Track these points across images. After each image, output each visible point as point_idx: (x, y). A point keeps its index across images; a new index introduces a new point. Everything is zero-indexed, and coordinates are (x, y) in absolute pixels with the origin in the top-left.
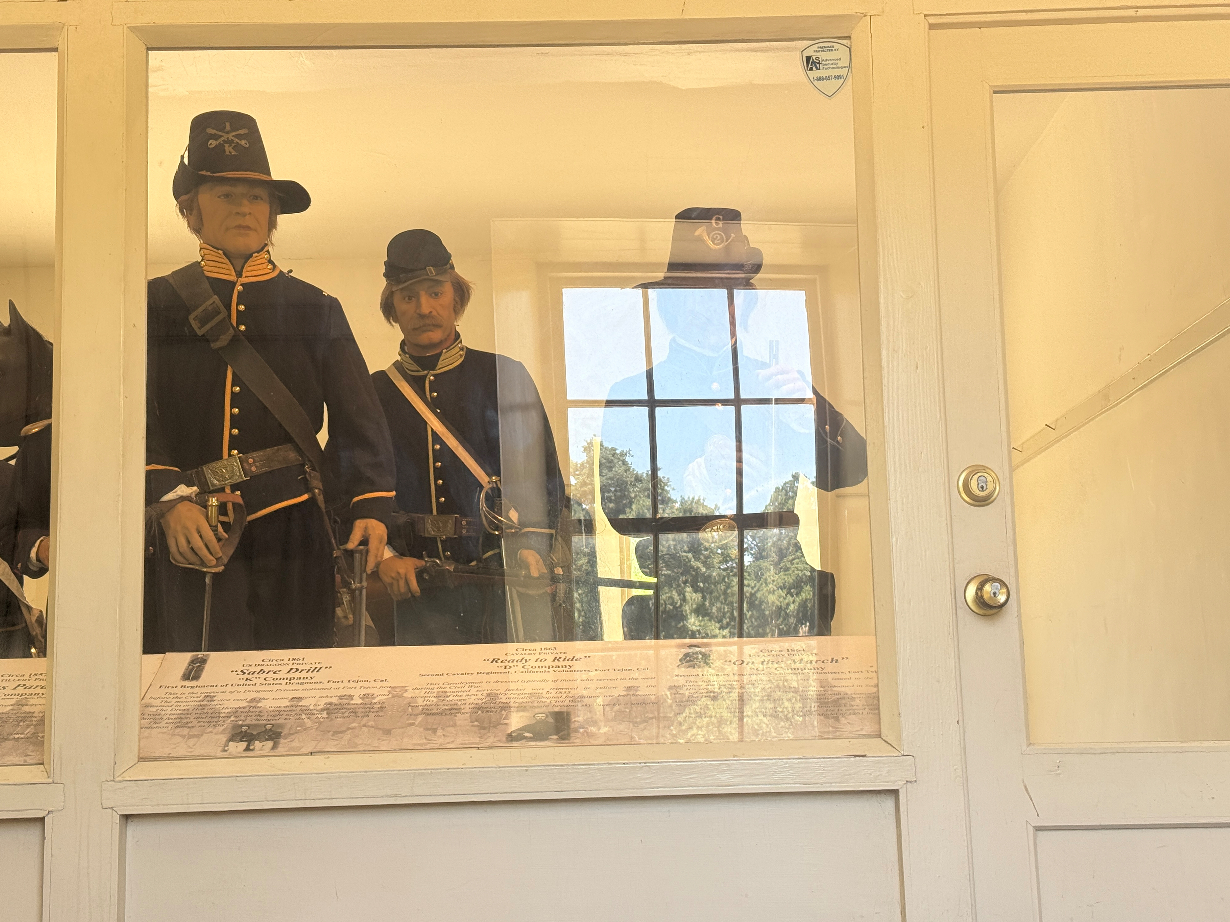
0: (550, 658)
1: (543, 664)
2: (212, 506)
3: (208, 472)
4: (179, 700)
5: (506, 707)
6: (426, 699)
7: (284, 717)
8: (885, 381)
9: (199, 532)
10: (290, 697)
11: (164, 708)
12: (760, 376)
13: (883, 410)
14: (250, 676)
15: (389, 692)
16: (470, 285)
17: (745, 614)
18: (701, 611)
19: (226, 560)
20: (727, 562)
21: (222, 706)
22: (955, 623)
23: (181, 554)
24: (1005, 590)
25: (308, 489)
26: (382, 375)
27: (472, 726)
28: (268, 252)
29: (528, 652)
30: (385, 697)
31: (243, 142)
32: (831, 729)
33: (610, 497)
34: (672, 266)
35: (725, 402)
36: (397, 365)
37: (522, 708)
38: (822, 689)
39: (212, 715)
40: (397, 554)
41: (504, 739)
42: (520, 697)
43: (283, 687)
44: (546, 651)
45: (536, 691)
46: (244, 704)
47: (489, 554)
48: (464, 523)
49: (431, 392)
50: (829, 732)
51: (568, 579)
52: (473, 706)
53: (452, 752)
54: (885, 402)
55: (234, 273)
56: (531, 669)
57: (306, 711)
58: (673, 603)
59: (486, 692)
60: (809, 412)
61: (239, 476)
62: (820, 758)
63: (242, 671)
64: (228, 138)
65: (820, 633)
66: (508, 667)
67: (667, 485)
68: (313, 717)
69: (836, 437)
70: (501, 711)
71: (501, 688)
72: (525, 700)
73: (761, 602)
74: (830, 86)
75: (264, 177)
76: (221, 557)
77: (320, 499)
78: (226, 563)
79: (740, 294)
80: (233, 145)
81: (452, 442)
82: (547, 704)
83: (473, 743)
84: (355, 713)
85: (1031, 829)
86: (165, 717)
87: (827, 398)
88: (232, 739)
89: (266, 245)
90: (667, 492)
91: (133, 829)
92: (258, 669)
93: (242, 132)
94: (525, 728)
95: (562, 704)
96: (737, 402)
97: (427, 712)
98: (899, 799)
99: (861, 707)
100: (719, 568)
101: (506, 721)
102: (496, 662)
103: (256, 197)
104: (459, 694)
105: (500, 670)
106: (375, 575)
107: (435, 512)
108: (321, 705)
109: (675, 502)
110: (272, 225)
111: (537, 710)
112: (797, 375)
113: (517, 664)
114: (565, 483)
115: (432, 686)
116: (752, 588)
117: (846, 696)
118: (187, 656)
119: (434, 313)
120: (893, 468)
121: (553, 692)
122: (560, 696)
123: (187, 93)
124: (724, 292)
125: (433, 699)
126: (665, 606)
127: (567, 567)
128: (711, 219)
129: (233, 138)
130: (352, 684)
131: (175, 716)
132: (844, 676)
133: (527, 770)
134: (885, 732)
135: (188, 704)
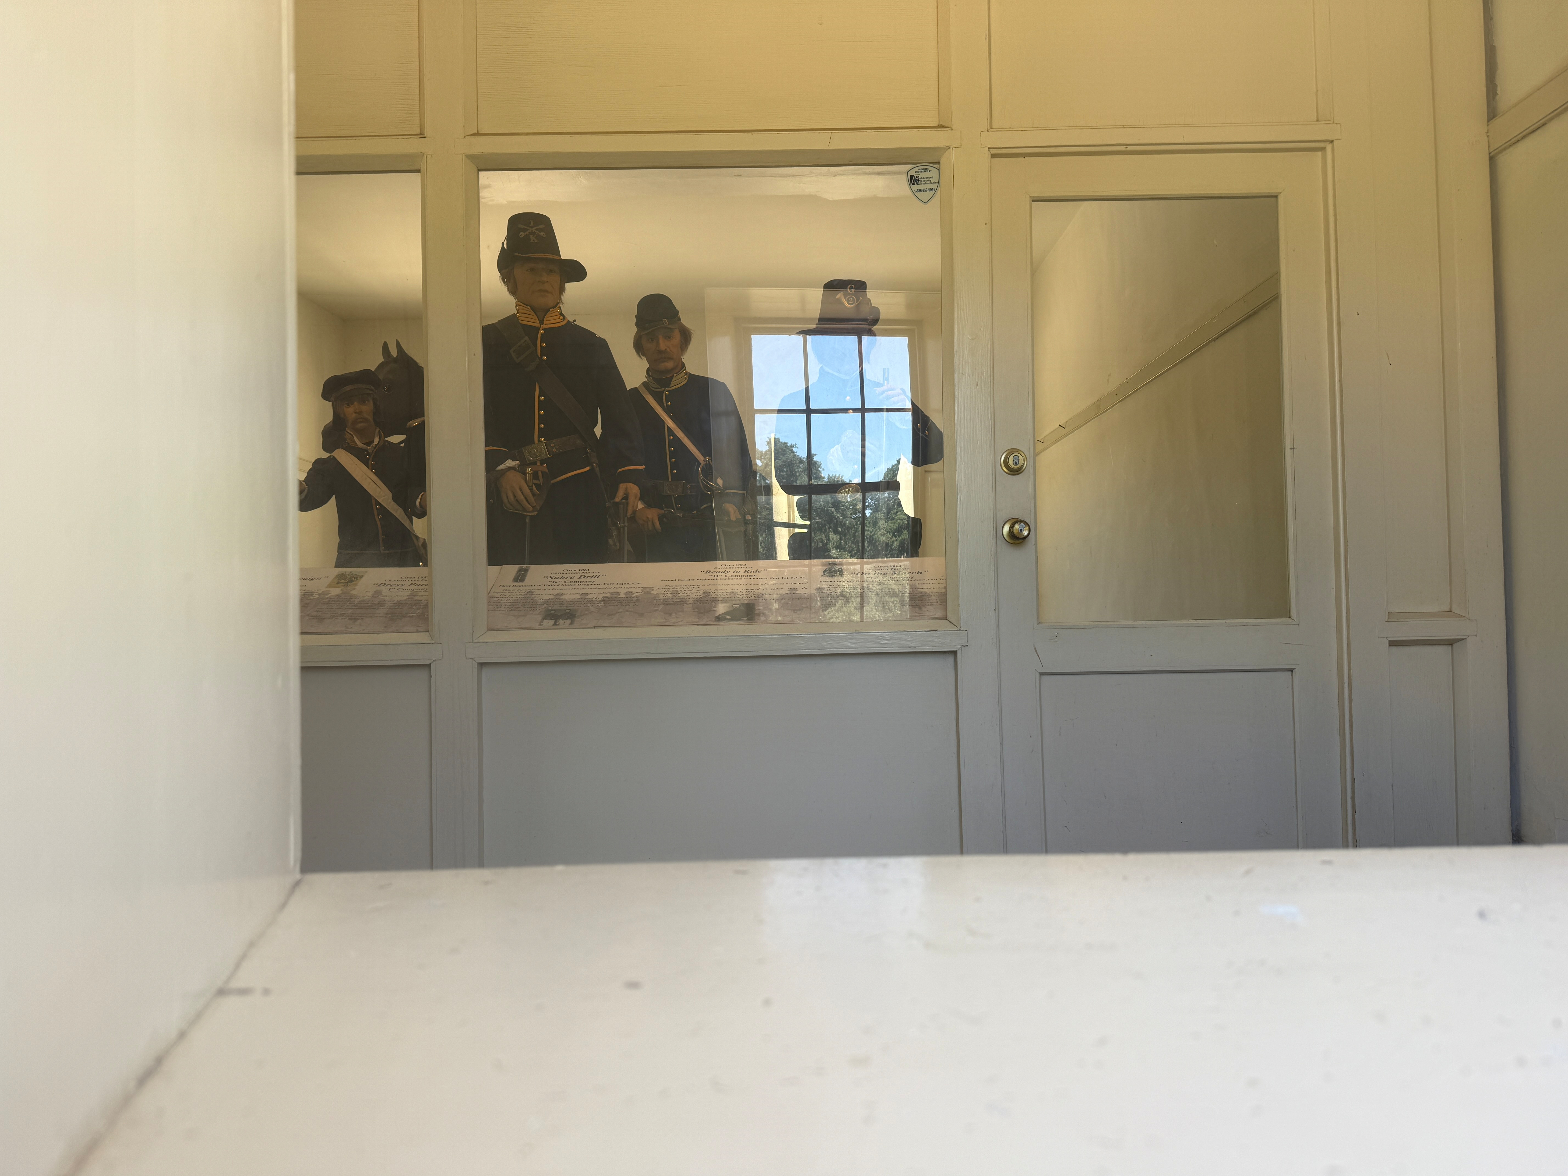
0: (742, 570)
1: (738, 574)
2: (528, 473)
3: (525, 451)
4: (511, 594)
5: (715, 600)
6: (665, 595)
7: (577, 605)
8: (956, 394)
9: (521, 490)
10: (581, 593)
11: (503, 599)
12: (877, 392)
13: (954, 412)
14: (556, 580)
15: (642, 590)
16: (692, 331)
17: (866, 549)
18: (838, 547)
19: (538, 508)
20: (856, 514)
21: (539, 598)
22: (995, 549)
23: (511, 505)
24: (1027, 528)
25: (589, 464)
26: (635, 390)
27: (694, 611)
28: (560, 307)
29: (728, 567)
30: (639, 594)
31: (542, 234)
32: (917, 614)
33: (783, 475)
34: (822, 320)
35: (855, 411)
36: (644, 384)
37: (724, 601)
38: (911, 590)
39: (533, 603)
40: (646, 506)
41: (714, 619)
42: (723, 594)
43: (576, 587)
44: (739, 566)
45: (733, 591)
46: (552, 597)
47: (705, 506)
48: (688, 486)
49: (667, 402)
50: (916, 616)
51: (755, 522)
52: (694, 599)
53: (682, 627)
54: (956, 408)
55: (538, 322)
56: (730, 577)
57: (591, 601)
58: (822, 541)
59: (702, 591)
60: (909, 416)
61: (546, 454)
62: (909, 632)
63: (550, 577)
64: (532, 231)
65: (912, 556)
66: (716, 576)
67: (820, 467)
68: (596, 605)
69: (925, 432)
70: (712, 602)
71: (712, 589)
72: (727, 596)
73: (876, 541)
74: (925, 196)
75: (556, 257)
76: (535, 506)
77: (597, 470)
78: (539, 509)
79: (865, 339)
80: (535, 236)
81: (680, 434)
82: (740, 599)
83: (695, 622)
84: (621, 603)
85: (1037, 675)
86: (503, 604)
87: (920, 407)
88: (545, 618)
89: (558, 303)
90: (820, 472)
91: (486, 673)
92: (560, 576)
93: (541, 226)
94: (726, 613)
95: (749, 599)
96: (863, 411)
97: (666, 603)
98: (957, 657)
99: (935, 601)
100: (851, 518)
101: (715, 609)
102: (709, 573)
103: (551, 271)
104: (686, 592)
105: (711, 578)
106: (633, 519)
107: (670, 480)
108: (600, 597)
109: (824, 478)
110: (562, 290)
111: (734, 602)
112: (900, 391)
113: (722, 574)
114: (753, 463)
115: (669, 587)
116: (871, 532)
117: (926, 594)
118: (517, 567)
119: (668, 350)
120: (959, 451)
121: (745, 591)
122: (748, 594)
123: (506, 203)
124: (855, 338)
125: (669, 595)
126: (817, 544)
127: (753, 515)
128: (846, 289)
129: (536, 231)
130: (619, 586)
131: (509, 604)
132: (925, 582)
133: (728, 639)
134: (949, 615)
135: (517, 596)
